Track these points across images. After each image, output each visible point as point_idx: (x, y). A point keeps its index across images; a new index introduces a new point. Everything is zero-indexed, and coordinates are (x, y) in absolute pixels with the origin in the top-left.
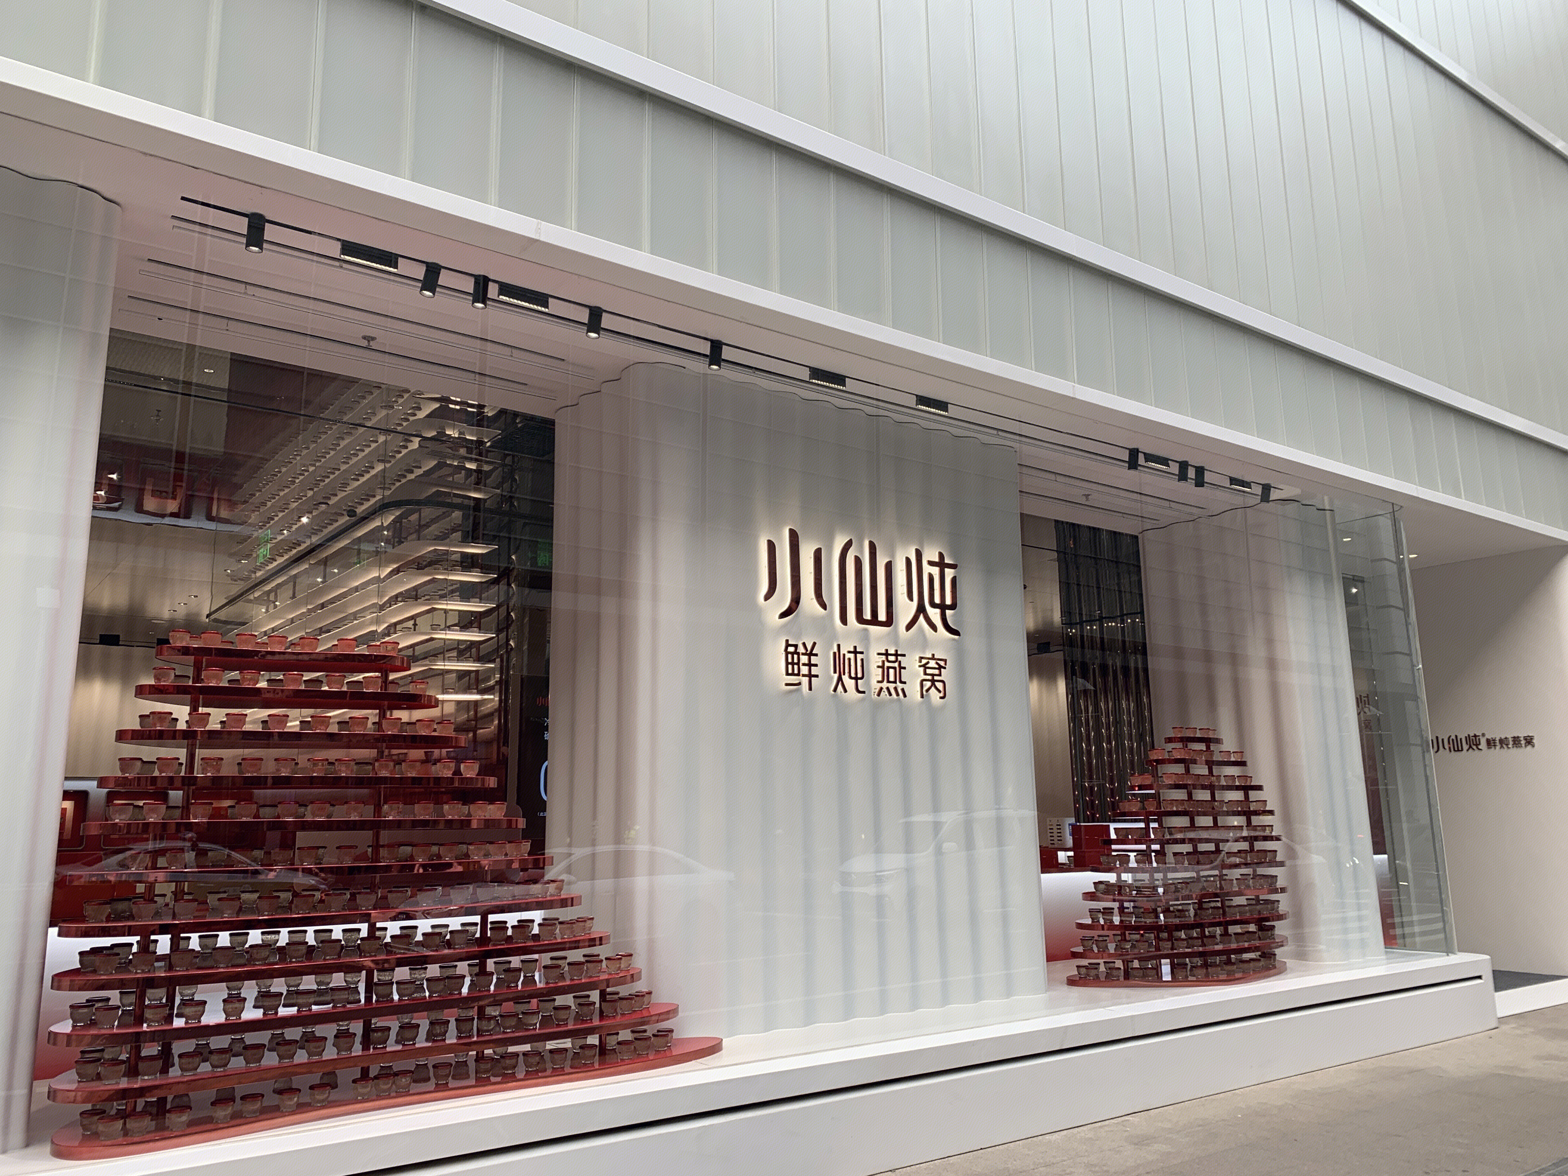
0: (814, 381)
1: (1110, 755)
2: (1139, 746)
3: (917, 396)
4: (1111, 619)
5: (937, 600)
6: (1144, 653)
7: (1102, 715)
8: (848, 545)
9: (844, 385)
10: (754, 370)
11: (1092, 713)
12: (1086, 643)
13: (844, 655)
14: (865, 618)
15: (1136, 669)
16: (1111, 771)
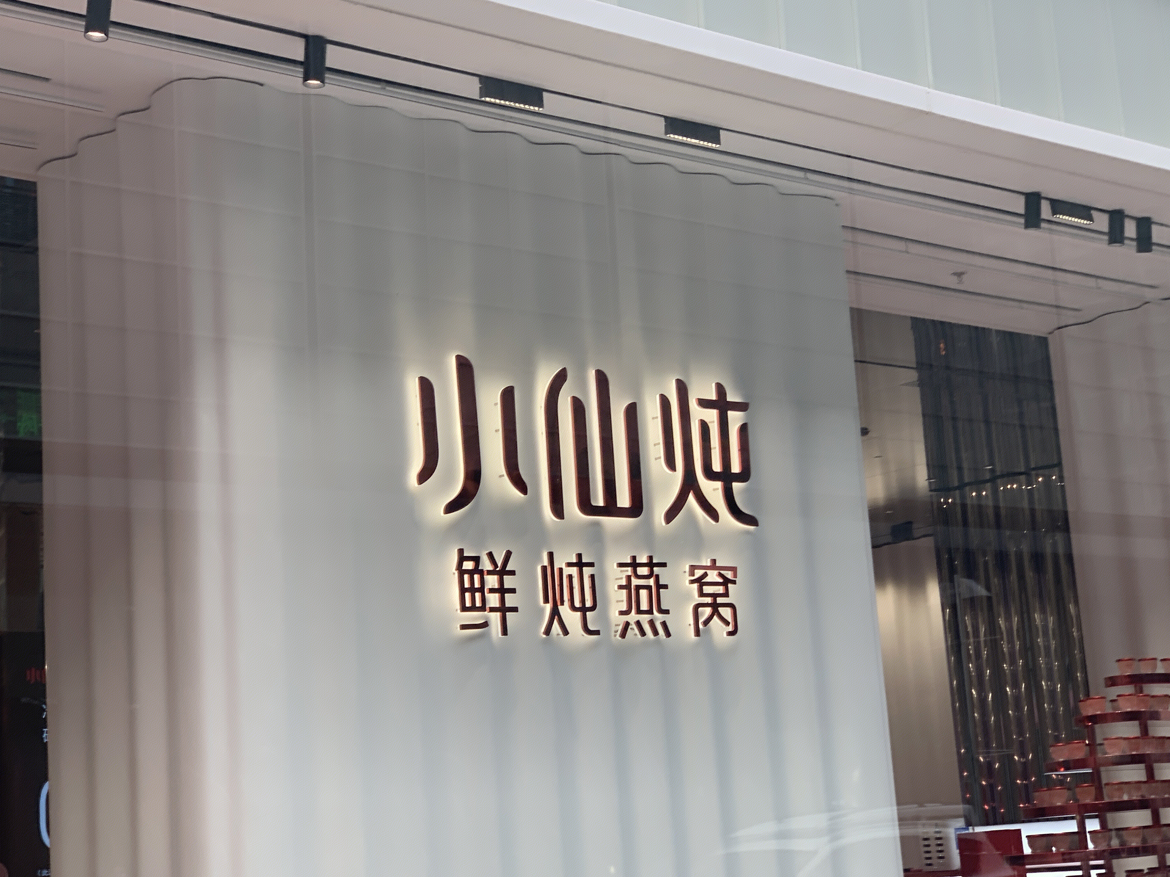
0: (488, 99)
1: (1018, 708)
2: (1064, 689)
3: (666, 118)
4: (1011, 476)
5: (717, 466)
6: (1066, 529)
7: (1002, 639)
8: (560, 379)
9: (541, 104)
10: (383, 85)
11: (985, 635)
12: (971, 518)
13: (561, 570)
14: (594, 504)
15: (1056, 556)
16: (1021, 734)
